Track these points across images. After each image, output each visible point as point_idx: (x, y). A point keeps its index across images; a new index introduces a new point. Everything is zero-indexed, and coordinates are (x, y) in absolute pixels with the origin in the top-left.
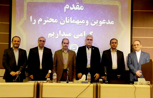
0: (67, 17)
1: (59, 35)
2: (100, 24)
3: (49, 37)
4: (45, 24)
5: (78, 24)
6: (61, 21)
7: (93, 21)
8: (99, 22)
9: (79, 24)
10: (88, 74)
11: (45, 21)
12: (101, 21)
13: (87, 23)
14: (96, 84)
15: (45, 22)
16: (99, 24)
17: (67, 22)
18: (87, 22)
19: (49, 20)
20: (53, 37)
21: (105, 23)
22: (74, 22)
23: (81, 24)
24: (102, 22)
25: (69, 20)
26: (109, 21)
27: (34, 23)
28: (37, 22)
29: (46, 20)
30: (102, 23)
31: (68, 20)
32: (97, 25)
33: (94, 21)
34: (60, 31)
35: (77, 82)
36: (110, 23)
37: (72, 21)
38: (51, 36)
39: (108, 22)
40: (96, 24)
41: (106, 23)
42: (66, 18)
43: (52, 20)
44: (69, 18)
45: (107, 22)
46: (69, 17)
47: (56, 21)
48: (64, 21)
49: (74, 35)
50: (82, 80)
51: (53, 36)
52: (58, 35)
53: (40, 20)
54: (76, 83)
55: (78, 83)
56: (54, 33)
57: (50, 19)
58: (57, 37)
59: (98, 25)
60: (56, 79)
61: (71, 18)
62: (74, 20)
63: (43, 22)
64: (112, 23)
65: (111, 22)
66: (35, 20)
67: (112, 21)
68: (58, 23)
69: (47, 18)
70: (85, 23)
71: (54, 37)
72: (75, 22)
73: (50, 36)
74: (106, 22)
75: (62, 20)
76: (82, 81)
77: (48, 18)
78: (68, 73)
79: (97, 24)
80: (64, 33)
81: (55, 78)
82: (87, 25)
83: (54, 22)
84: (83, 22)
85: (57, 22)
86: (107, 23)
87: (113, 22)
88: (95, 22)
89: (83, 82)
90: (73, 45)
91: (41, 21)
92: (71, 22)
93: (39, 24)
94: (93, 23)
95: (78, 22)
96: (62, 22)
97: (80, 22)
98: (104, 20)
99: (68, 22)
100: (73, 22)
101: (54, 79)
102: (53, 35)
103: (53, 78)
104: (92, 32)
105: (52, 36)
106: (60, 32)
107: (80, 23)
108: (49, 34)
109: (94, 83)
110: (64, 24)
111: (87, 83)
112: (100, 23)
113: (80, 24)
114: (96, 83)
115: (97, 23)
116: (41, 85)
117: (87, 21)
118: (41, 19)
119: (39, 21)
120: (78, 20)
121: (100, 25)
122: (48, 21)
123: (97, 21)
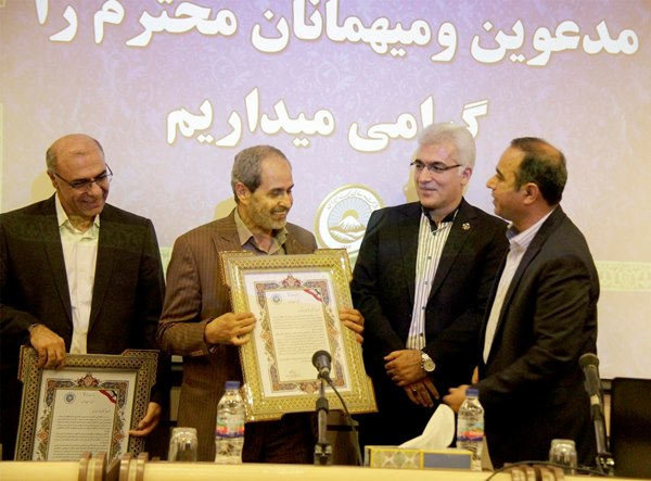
0: (307, 1)
1: (244, 123)
2: (541, 52)
3: (171, 139)
4: (142, 40)
5: (382, 50)
6: (257, 28)
7: (488, 26)
8: (529, 36)
9: (390, 46)
11: (146, 19)
12: (542, 32)
13: (443, 40)
14: (531, 472)
15: (142, 29)
16: (528, 49)
17: (303, 31)
18: (448, 35)
19: (172, 16)
20: (201, 138)
21: (573, 43)
22: (354, 37)
23: (402, 52)
24: (553, 36)
25: (316, 17)
26: (602, 28)
27: (67, 35)
28: (86, 24)
29: (156, 14)
30: (549, 43)
31: (308, 22)
32: (513, 58)
33: (493, 32)
34: (254, 94)
35: (391, 460)
36: (613, 47)
37: (340, 23)
38: (188, 132)
39: (596, 37)
40: (509, 52)
41: (581, 41)
42: (299, 5)
43: (195, 16)
44: (317, 7)
45: (587, 37)
47: (223, 24)
48: (283, 26)
49: (354, 126)
50: (429, 444)
51: (204, 132)
52: (235, 120)
53: (112, 13)
54: (388, 466)
55: (399, 464)
56: (206, 107)
57: (183, 8)
58: (231, 141)
59: (521, 58)
61: (332, 6)
62: (355, 20)
63: (130, 26)
64: (625, 43)
65: (614, 36)
66: (71, 15)
67: (626, 34)
68: (241, 38)
70: (434, 46)
71: (209, 139)
72: (364, 34)
73: (182, 128)
74: (581, 35)
75: (269, 15)
76: (426, 454)
79: (517, 52)
80: (280, 108)
81: (230, 431)
82: (446, 56)
83: (208, 28)
84: (416, 34)
85: (229, 30)
86: (591, 47)
87: (630, 40)
88: (501, 37)
89: (433, 462)
90: (345, 193)
91: (117, 19)
92: (335, 33)
93: (98, 39)
94: (489, 43)
95: (380, 36)
96: (270, 32)
98: (571, 26)
99: (313, 33)
100: (346, 32)
101: (224, 436)
102: (204, 122)
103: (219, 428)
104: (482, 110)
105: (197, 132)
106: (252, 101)
107: (398, 45)
108: (176, 117)
109: (516, 471)
110: (276, 45)
111: (462, 464)
112: (537, 45)
113: (394, 52)
114: (531, 465)
115: (516, 42)
116: (132, 475)
117: (447, 27)
118: (112, 4)
119: (101, 18)
120: (384, 22)
121: (541, 60)
122: (164, 23)
123: (518, 27)
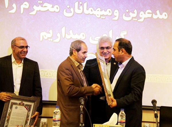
0: (79, 3)
1: (61, 36)
2: (141, 18)
3: (41, 39)
4: (34, 13)
5: (99, 16)
6: (65, 10)
7: (127, 11)
8: (138, 14)
9: (101, 15)
10: (120, 113)
11: (35, 7)
12: (142, 13)
13: (115, 14)
15: (34, 10)
16: (138, 17)
17: (77, 11)
18: (116, 13)
19: (42, 6)
20: (49, 40)
21: (150, 15)
22: (91, 13)
23: (104, 17)
24: (145, 14)
25: (81, 7)
26: (158, 12)
27: (13, 11)
28: (18, 8)
29: (38, 6)
31: (79, 9)
32: (134, 19)
33: (129, 12)
34: (64, 28)
36: (161, 17)
37: (87, 9)
38: (46, 38)
39: (156, 14)
40: (133, 18)
41: (152, 15)
42: (77, 4)
43: (48, 7)
44: (81, 5)
45: (154, 14)
46: (81, 3)
47: (56, 9)
48: (72, 10)
49: (91, 37)
50: (111, 124)
51: (50, 38)
52: (59, 35)
53: (25, 5)
56: (51, 31)
57: (45, 4)
58: (57, 40)
59: (136, 19)
60: (58, 121)
61: (85, 5)
62: (92, 8)
63: (30, 9)
64: (164, 16)
65: (161, 14)
66: (14, 6)
67: (164, 13)
68: (60, 13)
69: (39, 2)
70: (113, 16)
71: (52, 40)
72: (94, 12)
73: (44, 36)
74: (152, 13)
75: (68, 7)
77: (41, 2)
78: (81, 110)
79: (135, 18)
80: (71, 32)
81: (56, 119)
82: (116, 18)
83: (52, 10)
84: (108, 12)
85: (57, 11)
86: (155, 17)
87: (165, 15)
88: (131, 14)
90: (88, 55)
91: (27, 7)
92: (86, 12)
93: (22, 12)
94: (128, 15)
95: (98, 13)
96: (68, 11)
97: (103, 12)
98: (150, 11)
99: (80, 12)
100: (89, 12)
102: (50, 35)
104: (126, 33)
105: (48, 38)
106: (63, 30)
107: (103, 15)
108: (43, 34)
110: (70, 15)
112: (140, 16)
113: (102, 17)
115: (135, 15)
117: (116, 11)
118: (26, 3)
119: (23, 7)
120: (99, 9)
121: (141, 20)
122: (40, 8)
123: (135, 11)
